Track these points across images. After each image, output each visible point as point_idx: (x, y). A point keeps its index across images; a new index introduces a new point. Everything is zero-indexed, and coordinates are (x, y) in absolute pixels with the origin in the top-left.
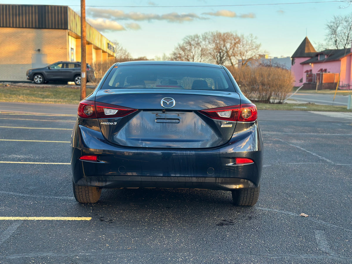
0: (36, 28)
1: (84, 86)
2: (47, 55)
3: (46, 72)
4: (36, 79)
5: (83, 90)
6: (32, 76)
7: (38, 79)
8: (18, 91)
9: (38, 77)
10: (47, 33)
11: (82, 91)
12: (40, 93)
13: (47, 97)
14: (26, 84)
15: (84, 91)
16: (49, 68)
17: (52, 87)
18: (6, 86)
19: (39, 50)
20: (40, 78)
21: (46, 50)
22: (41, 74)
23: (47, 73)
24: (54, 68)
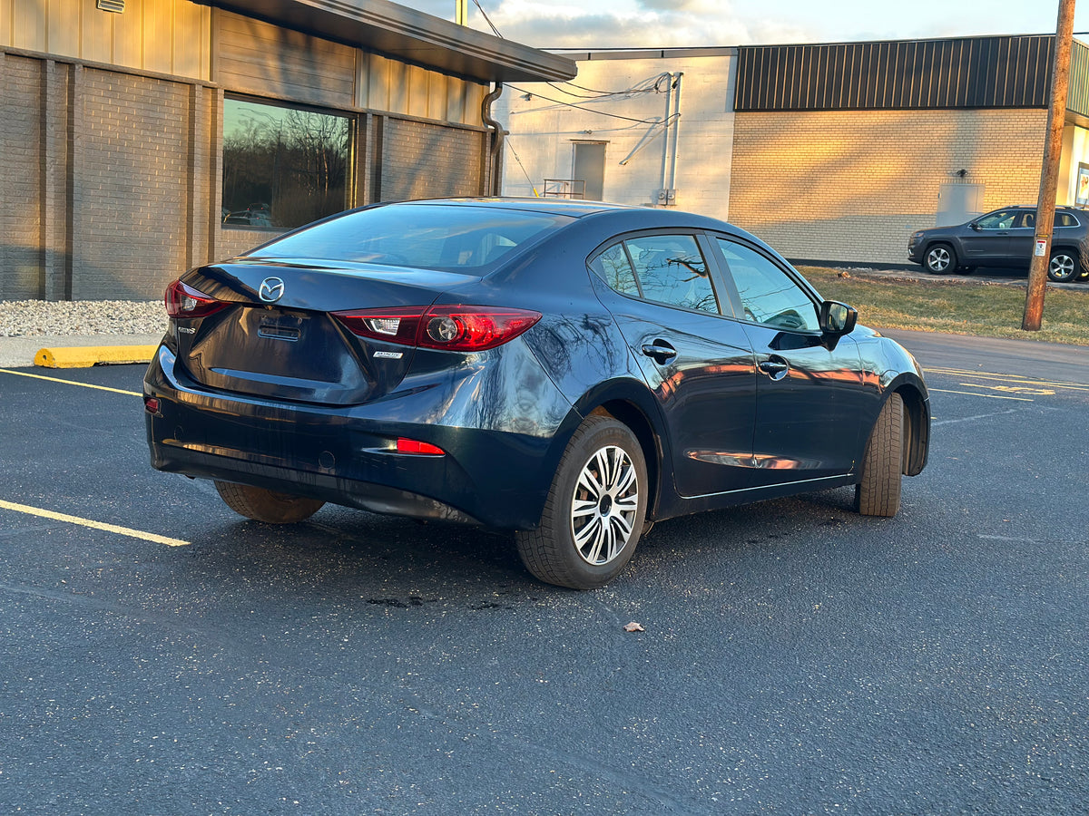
0: (961, 107)
1: (1037, 284)
2: (983, 186)
3: (961, 238)
4: (933, 258)
5: (1035, 294)
6: (923, 249)
7: (937, 260)
8: (861, 292)
9: (938, 252)
10: (992, 121)
11: (1030, 297)
12: (920, 300)
13: (933, 312)
14: (902, 274)
15: (1035, 299)
16: (974, 227)
17: (967, 283)
18: (840, 275)
19: (962, 173)
20: (944, 256)
21: (984, 171)
22: (948, 244)
23: (965, 242)
24: (998, 226)
